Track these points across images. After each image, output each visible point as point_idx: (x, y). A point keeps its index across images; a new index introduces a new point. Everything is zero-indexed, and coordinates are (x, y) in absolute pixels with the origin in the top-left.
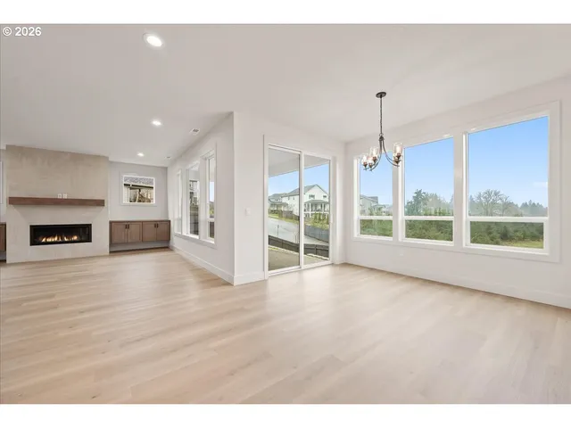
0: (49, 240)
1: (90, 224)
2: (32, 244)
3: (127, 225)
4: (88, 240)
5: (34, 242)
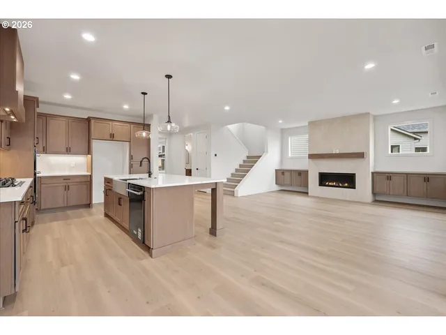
0: (330, 184)
1: (355, 174)
2: (320, 185)
3: (389, 176)
4: (354, 187)
5: (321, 184)
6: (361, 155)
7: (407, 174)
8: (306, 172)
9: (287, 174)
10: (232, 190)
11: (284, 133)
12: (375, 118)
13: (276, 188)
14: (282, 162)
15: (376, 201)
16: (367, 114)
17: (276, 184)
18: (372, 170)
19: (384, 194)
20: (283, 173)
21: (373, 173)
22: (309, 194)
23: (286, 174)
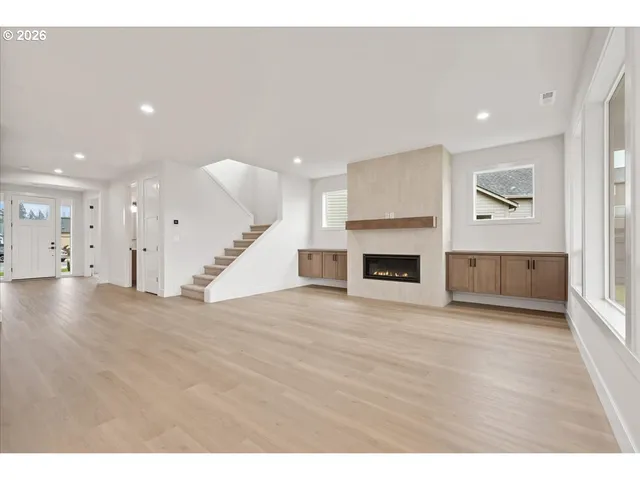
0: (381, 274)
1: (418, 256)
2: (365, 277)
3: (472, 259)
4: (417, 280)
5: (367, 274)
6: (427, 222)
7: (501, 255)
8: (344, 253)
9: (316, 258)
10: (200, 288)
11: (315, 187)
12: (452, 157)
13: (300, 282)
14: (311, 236)
15: (453, 303)
16: (439, 148)
17: (300, 275)
18: (446, 249)
19: (465, 290)
20: (310, 257)
21: (447, 254)
22: (349, 293)
23: (314, 256)
